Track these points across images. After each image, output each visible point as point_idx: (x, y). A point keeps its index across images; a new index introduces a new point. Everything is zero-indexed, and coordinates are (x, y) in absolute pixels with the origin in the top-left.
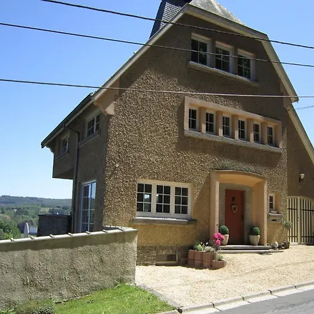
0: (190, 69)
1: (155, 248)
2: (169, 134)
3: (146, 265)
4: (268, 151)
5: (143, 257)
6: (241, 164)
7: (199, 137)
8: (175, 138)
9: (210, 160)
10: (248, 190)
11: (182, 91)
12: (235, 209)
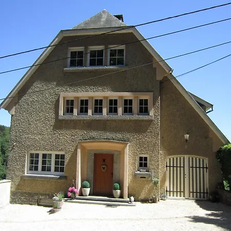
0: (66, 73)
1: (37, 194)
2: (48, 120)
3: (31, 204)
4: (136, 120)
5: (29, 200)
6: (108, 134)
7: (70, 118)
8: (53, 122)
9: (80, 133)
10: (116, 153)
11: (58, 90)
12: (104, 168)
